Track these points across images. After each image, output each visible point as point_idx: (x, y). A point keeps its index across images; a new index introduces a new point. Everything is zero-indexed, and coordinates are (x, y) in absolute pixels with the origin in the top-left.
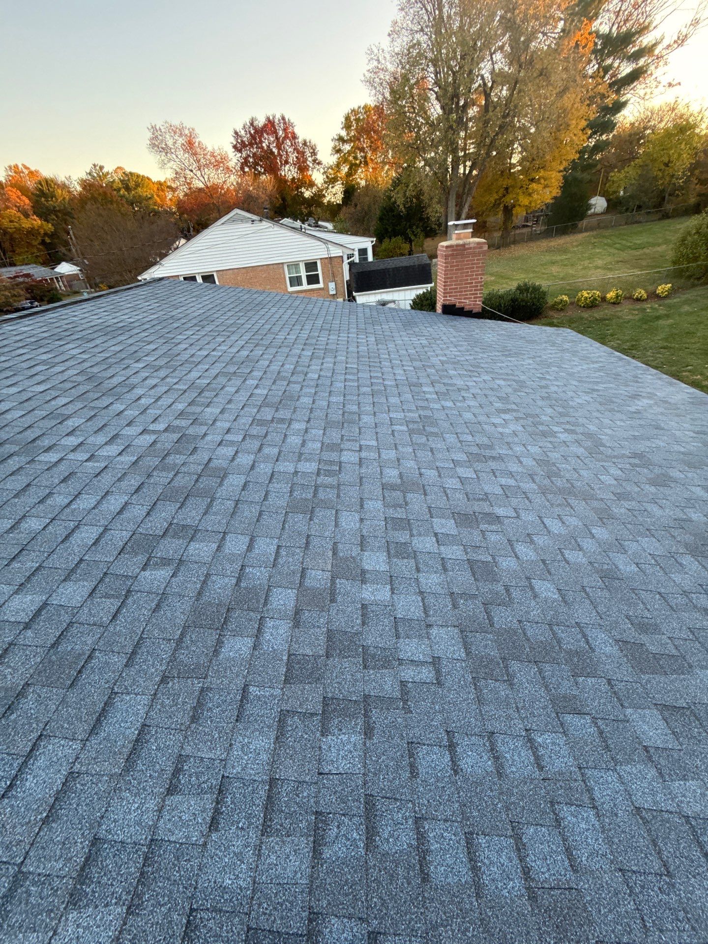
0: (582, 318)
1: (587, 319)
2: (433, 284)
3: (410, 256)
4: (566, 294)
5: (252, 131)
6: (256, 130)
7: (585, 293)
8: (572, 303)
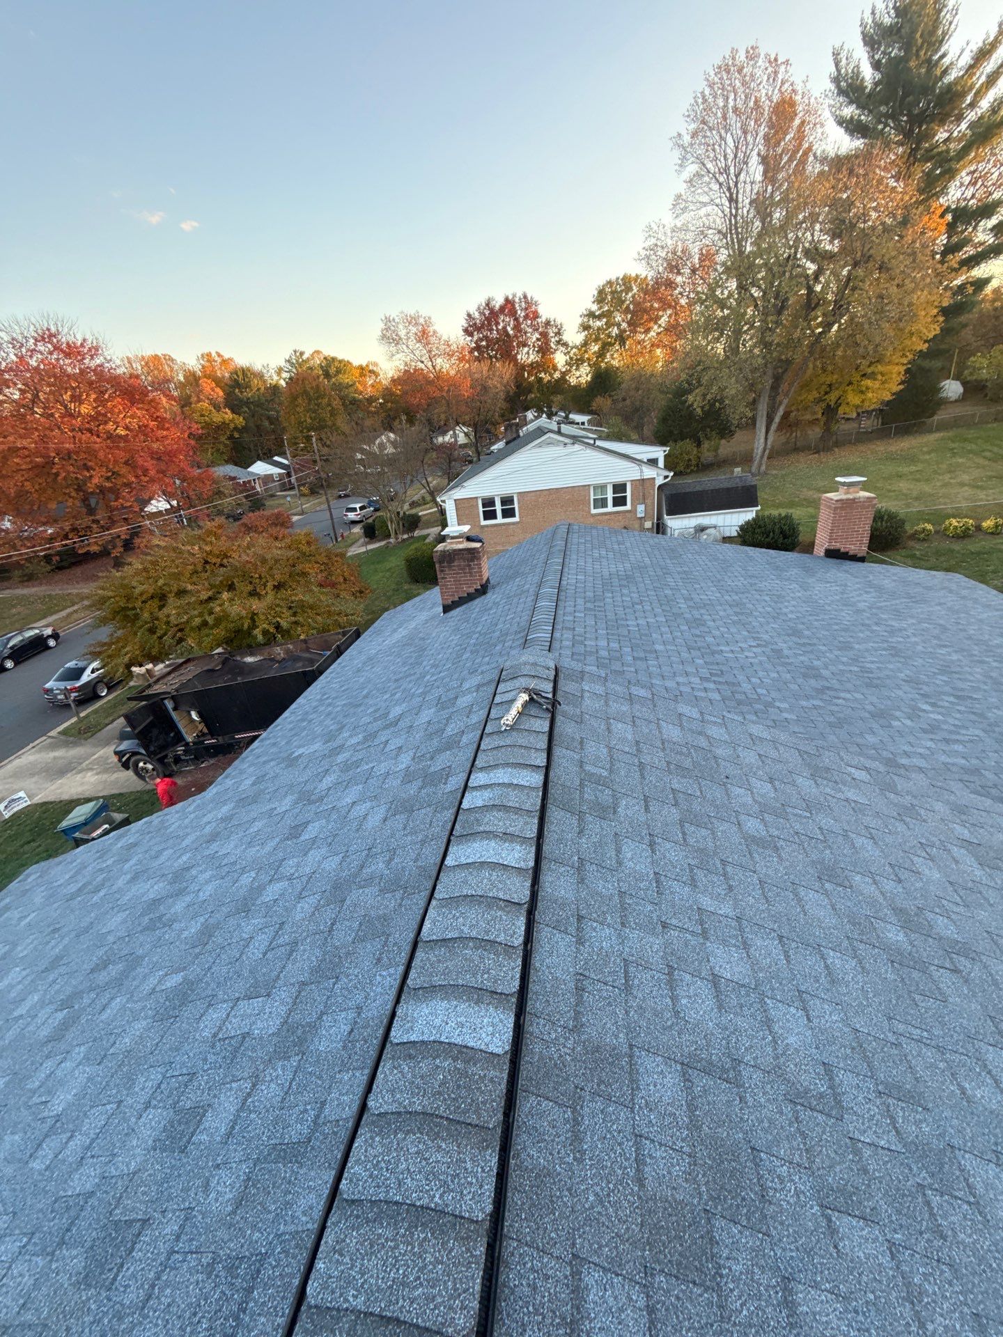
0: (952, 551)
1: (958, 552)
2: (759, 508)
3: (728, 476)
4: (929, 521)
5: (487, 312)
6: (492, 311)
7: (954, 522)
8: (937, 532)
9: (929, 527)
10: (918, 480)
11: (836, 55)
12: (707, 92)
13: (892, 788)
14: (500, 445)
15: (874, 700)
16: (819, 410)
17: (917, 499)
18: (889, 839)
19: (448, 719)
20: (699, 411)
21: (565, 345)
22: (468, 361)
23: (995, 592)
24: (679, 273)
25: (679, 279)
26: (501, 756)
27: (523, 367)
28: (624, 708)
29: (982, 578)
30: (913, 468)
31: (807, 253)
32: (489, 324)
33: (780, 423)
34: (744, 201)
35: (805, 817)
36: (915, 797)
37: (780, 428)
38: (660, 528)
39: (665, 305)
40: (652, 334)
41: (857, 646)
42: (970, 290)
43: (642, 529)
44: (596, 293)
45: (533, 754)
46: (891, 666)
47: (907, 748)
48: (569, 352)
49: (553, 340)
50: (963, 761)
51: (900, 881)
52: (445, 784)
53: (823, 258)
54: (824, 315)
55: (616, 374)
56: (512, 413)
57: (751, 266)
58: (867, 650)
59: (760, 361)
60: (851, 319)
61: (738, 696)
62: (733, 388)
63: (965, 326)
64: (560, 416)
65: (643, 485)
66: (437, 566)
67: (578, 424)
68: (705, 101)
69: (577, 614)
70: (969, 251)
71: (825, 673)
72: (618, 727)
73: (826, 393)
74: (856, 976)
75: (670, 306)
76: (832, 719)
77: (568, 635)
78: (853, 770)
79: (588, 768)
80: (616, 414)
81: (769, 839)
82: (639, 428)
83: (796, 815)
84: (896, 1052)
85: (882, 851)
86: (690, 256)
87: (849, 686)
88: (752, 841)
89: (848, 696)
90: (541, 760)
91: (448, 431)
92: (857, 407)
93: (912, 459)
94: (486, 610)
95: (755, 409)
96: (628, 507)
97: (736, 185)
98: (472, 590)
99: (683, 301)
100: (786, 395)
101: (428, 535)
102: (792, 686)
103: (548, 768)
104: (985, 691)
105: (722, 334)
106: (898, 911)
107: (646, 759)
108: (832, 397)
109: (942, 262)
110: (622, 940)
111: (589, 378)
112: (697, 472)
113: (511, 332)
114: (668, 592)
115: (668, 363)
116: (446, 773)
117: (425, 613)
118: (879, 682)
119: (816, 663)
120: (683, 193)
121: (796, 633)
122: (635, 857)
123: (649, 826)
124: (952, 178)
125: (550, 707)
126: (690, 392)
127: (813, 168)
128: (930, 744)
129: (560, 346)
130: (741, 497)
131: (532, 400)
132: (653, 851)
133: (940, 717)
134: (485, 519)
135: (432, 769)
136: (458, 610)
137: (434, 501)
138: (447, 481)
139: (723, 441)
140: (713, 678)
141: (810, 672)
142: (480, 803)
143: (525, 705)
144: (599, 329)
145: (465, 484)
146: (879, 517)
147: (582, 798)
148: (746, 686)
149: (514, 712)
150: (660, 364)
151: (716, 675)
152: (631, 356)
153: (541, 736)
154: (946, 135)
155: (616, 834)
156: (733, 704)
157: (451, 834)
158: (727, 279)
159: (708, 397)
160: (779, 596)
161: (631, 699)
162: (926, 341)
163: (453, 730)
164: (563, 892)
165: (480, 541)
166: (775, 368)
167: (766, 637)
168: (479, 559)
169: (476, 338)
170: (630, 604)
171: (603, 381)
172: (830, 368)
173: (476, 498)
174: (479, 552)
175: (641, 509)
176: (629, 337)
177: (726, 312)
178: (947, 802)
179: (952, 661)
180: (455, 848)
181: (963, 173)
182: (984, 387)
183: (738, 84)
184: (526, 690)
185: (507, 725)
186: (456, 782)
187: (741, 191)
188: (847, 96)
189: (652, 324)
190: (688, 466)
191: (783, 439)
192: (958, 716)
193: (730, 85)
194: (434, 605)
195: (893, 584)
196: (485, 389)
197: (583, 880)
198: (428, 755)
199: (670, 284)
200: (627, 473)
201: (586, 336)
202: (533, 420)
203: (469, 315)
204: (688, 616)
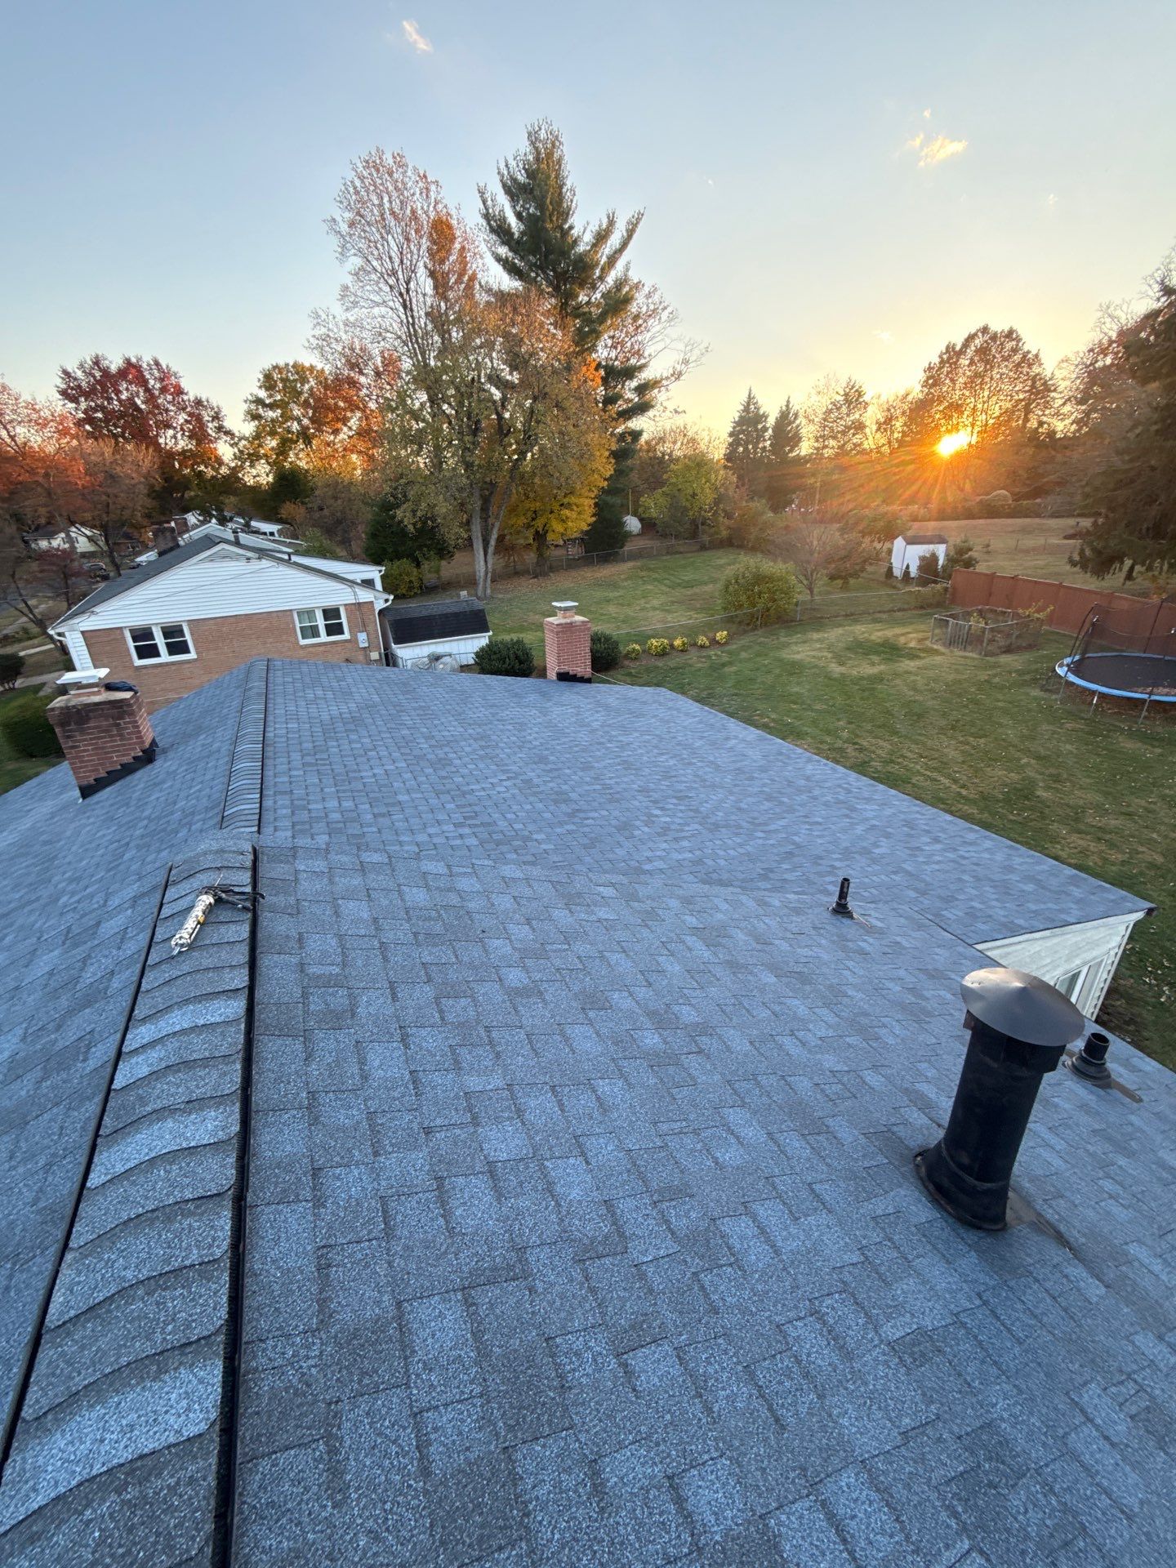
2: (491, 633)
3: (455, 599)
4: (636, 642)
5: (98, 374)
6: (106, 372)
7: (654, 641)
8: (644, 651)
9: (637, 647)
10: (622, 605)
11: (482, 193)
12: (358, 183)
13: (634, 897)
14: (149, 556)
15: (616, 813)
16: (530, 534)
17: (624, 622)
18: (637, 947)
19: (84, 961)
20: (411, 527)
21: (228, 433)
22: (76, 437)
23: (691, 701)
24: (361, 373)
25: (363, 380)
26: (176, 992)
27: (171, 455)
28: (356, 882)
29: (681, 689)
30: (617, 594)
31: (490, 378)
32: (105, 390)
33: (496, 547)
34: (420, 312)
35: (565, 950)
36: (653, 900)
37: (497, 551)
38: (390, 660)
39: (353, 407)
40: (342, 436)
41: (596, 765)
42: (629, 439)
43: (369, 662)
44: (261, 377)
45: (227, 975)
46: (626, 780)
47: (649, 854)
48: (236, 444)
49: (210, 425)
50: (690, 855)
51: (650, 985)
52: (84, 1060)
53: (506, 387)
54: (517, 443)
55: (306, 477)
56: (163, 514)
57: (438, 381)
58: (605, 767)
59: (464, 480)
60: (541, 451)
61: (495, 836)
62: (443, 508)
63: (632, 470)
64: (238, 523)
65: (360, 610)
66: (57, 730)
67: (265, 534)
68: (357, 193)
69: (294, 773)
70: (621, 405)
71: (573, 796)
72: (349, 907)
73: (533, 519)
74: (623, 1095)
75: (358, 408)
76: (586, 841)
77: (283, 801)
78: (601, 889)
79: (313, 970)
80: (314, 526)
81: (532, 985)
82: (345, 542)
83: (555, 951)
84: (663, 1154)
85: (634, 962)
86: (371, 358)
87: (595, 804)
88: (516, 994)
89: (596, 815)
90: (241, 979)
91: (57, 533)
92: (562, 534)
93: (614, 586)
94: (155, 785)
95: (469, 530)
96: (346, 636)
97: (408, 291)
98: (127, 759)
99: (372, 405)
100: (497, 518)
101: (43, 684)
102: (547, 815)
103: (251, 988)
104: (696, 789)
105: (421, 448)
106: (651, 1014)
107: (388, 936)
108: (539, 523)
109: (604, 410)
110: (376, 1173)
111: (271, 479)
112: (422, 594)
113: (143, 407)
114: (405, 732)
115: (366, 472)
116: (85, 1044)
117: (50, 803)
118: (618, 796)
119: (565, 787)
120: (350, 285)
121: (542, 760)
122: (385, 1062)
123: (398, 1017)
124: (598, 338)
125: (248, 904)
126: (398, 506)
127: (482, 298)
128: (665, 845)
129: (222, 435)
130: (472, 623)
131: (192, 499)
132: (407, 1047)
133: (668, 819)
134: (140, 657)
135: (60, 1045)
136: (108, 790)
137: (45, 633)
138: (65, 604)
139: (444, 563)
140: (468, 822)
141: (561, 798)
142: (144, 1071)
143: (209, 910)
144: (273, 420)
145: (96, 609)
146: (596, 639)
147: (306, 1012)
148: (502, 824)
149: (191, 924)
150: (359, 472)
151: (471, 818)
152: (321, 459)
153: (237, 947)
154: (586, 299)
155: (357, 1042)
156: (493, 846)
157: (97, 1135)
158: (415, 390)
159: (419, 514)
160: (521, 724)
161: (363, 869)
162: (605, 479)
163: (94, 974)
164: (288, 1148)
165: (130, 689)
166: (482, 489)
167: (514, 768)
168: (132, 714)
169: (83, 406)
170: (362, 752)
171: (289, 485)
172: (532, 495)
173: (120, 629)
174: (130, 705)
175: (362, 637)
176: (314, 436)
177: (421, 425)
178: (679, 897)
179: (670, 767)
180: (106, 1154)
181: (606, 336)
182: (655, 524)
183: (391, 188)
184: (208, 890)
185: (182, 945)
186: (103, 1052)
187: (414, 300)
188: (499, 236)
189: (340, 425)
190: (410, 588)
191: (502, 563)
192: (681, 815)
193: (382, 184)
194: (64, 788)
195: (617, 702)
196: (112, 478)
197: (316, 1119)
198: (51, 1026)
199: (353, 383)
200: (340, 597)
201: (258, 428)
202: (196, 525)
203: (65, 372)
204: (429, 756)
